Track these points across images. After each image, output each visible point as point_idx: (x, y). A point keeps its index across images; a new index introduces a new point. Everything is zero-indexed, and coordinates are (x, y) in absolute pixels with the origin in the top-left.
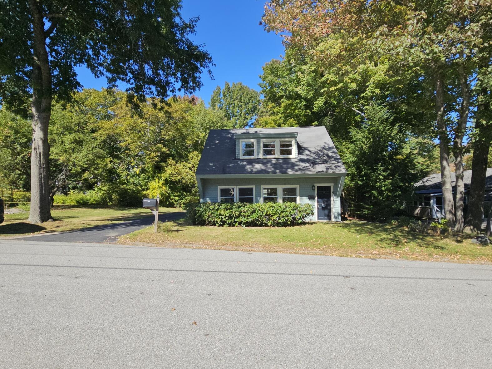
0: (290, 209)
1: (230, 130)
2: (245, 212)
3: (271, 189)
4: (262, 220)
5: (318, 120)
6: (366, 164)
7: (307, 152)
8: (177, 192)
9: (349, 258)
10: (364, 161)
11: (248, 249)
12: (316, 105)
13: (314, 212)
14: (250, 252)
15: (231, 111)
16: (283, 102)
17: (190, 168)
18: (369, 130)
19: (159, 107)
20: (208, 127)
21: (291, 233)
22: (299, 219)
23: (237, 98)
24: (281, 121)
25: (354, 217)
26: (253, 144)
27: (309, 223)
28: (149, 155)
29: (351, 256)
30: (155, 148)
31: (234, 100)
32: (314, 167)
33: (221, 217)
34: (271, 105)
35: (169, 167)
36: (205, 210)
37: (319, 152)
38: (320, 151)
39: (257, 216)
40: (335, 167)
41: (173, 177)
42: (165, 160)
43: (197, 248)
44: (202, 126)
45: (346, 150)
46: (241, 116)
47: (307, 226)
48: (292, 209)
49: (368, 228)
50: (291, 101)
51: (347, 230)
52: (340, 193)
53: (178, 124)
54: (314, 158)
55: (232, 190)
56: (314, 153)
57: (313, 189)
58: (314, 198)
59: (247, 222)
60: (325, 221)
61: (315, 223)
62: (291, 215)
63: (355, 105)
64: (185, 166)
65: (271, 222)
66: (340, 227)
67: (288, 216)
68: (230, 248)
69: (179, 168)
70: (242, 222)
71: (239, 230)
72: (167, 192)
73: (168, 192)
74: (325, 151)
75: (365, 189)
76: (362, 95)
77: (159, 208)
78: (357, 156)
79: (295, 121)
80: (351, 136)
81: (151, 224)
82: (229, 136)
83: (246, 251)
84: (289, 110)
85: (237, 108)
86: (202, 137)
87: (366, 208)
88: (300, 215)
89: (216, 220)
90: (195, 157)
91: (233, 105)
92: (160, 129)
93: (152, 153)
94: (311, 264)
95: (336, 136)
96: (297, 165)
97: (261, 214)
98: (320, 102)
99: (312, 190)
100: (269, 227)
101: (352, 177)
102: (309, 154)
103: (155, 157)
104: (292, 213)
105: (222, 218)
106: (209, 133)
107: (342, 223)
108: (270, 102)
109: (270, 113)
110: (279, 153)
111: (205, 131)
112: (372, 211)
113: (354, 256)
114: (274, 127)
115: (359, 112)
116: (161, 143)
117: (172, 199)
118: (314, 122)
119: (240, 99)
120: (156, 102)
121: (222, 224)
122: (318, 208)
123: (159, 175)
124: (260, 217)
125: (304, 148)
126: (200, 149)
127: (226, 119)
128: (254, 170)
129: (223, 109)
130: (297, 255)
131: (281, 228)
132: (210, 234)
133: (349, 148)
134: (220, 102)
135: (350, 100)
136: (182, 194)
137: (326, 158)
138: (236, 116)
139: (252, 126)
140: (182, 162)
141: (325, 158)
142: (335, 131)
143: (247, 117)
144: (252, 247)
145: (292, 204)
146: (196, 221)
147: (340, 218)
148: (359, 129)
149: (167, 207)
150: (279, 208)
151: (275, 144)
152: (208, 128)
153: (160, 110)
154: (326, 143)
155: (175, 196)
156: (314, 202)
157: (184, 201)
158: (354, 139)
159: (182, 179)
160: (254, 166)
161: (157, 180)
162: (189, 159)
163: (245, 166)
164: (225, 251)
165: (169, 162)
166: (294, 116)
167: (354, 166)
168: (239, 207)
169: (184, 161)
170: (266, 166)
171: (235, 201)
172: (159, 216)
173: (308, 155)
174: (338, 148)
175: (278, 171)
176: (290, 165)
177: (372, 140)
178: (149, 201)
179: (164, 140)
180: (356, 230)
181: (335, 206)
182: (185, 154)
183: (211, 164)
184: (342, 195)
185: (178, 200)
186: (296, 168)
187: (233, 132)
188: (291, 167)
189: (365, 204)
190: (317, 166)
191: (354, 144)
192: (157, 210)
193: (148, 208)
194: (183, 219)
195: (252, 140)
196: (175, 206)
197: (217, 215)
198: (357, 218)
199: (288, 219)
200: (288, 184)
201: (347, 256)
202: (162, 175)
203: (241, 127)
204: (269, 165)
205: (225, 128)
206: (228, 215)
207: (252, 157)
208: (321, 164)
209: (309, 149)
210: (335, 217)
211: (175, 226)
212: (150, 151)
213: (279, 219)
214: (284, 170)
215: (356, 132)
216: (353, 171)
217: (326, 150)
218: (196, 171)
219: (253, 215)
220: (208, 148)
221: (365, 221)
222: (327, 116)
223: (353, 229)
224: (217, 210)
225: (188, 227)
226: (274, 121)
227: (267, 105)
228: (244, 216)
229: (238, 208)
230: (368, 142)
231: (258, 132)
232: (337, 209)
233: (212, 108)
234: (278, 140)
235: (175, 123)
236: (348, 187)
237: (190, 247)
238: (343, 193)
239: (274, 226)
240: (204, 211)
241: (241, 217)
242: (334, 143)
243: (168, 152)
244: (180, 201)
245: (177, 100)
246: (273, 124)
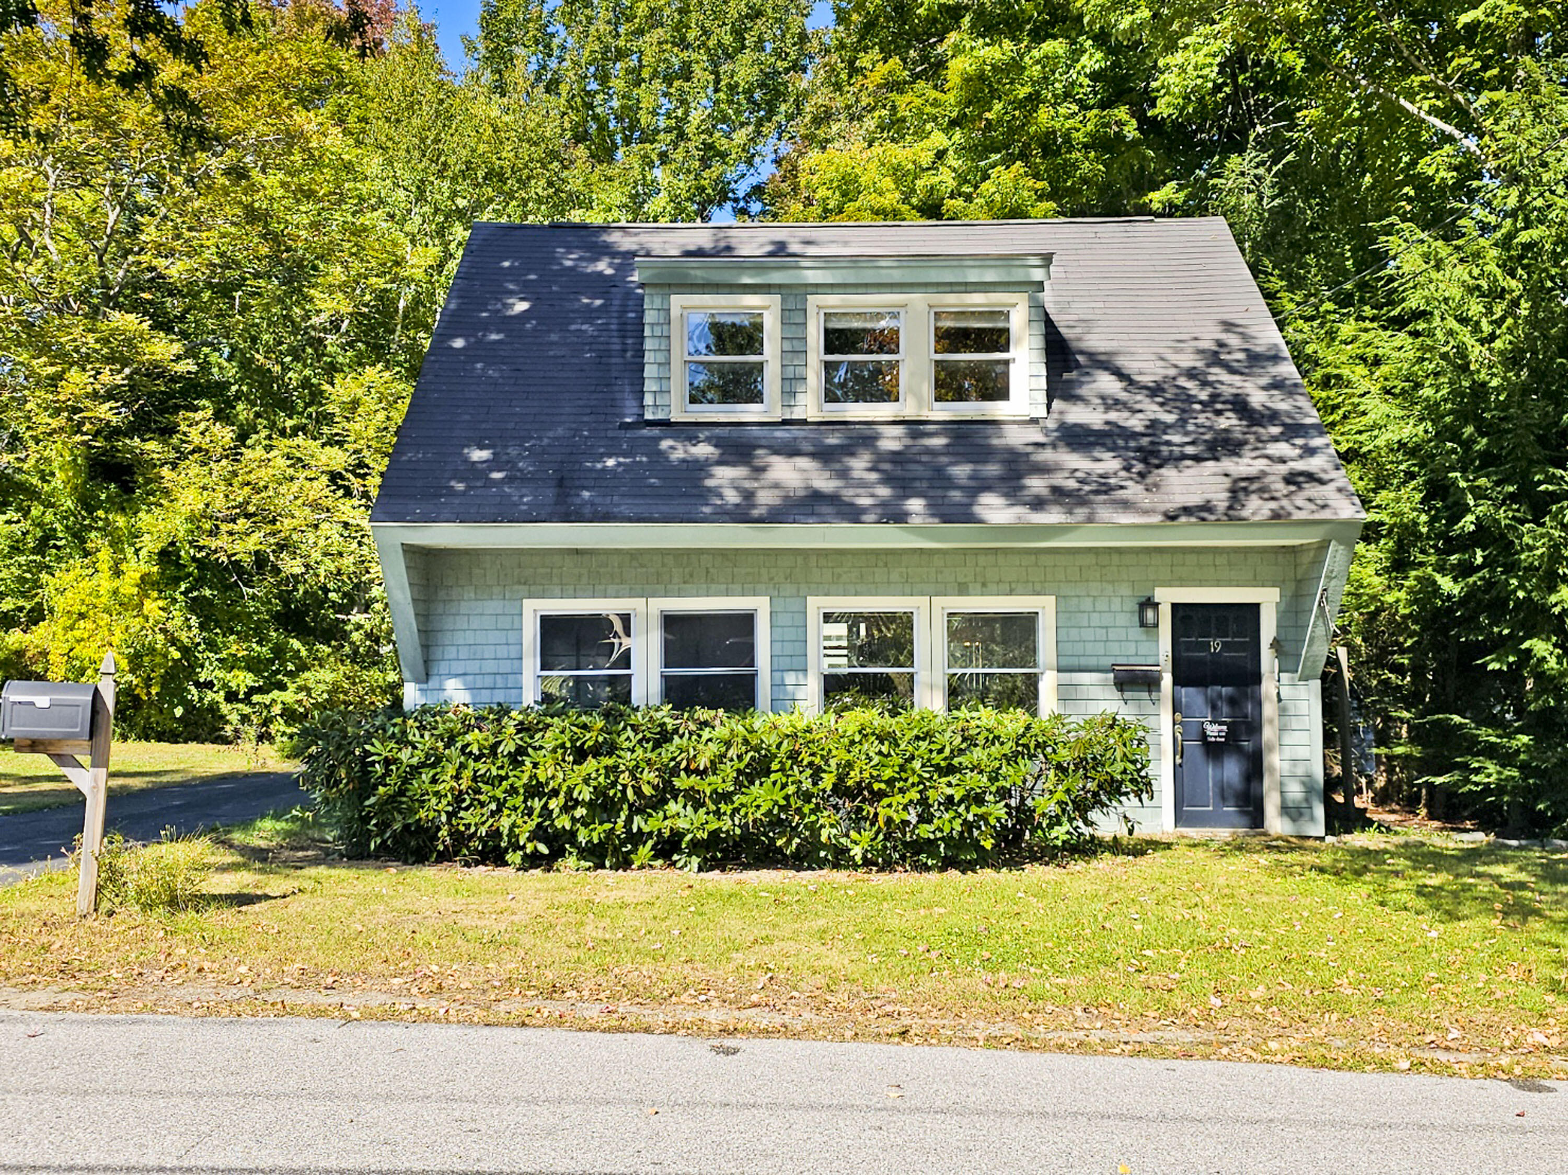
0: (995, 750)
1: (605, 228)
2: (702, 773)
3: (873, 620)
4: (811, 827)
5: (1183, 175)
6: (1488, 460)
7: (1107, 383)
8: (243, 637)
9: (1370, 1079)
10: (1472, 441)
11: (715, 1016)
12: (1170, 78)
13: (1151, 770)
14: (729, 1042)
15: (616, 104)
16: (958, 50)
17: (334, 477)
18: (1506, 243)
19: (117, 63)
20: (461, 203)
21: (1001, 908)
22: (1056, 821)
23: (654, 19)
24: (946, 179)
25: (1410, 804)
26: (759, 327)
27: (1115, 847)
28: (54, 381)
29: (1384, 1066)
30: (91, 339)
31: (640, 32)
32: (1150, 480)
33: (537, 804)
34: (882, 69)
35: (192, 468)
36: (435, 761)
37: (1183, 382)
38: (1191, 374)
39: (779, 797)
40: (1291, 479)
41: (214, 533)
42: (163, 420)
43: (369, 1016)
44: (421, 198)
45: (1361, 370)
46: (682, 136)
47: (1105, 863)
48: (1006, 749)
49: (1496, 878)
50: (1007, 44)
51: (1365, 889)
52: (1322, 650)
53: (255, 174)
54: (1154, 424)
55: (618, 626)
56: (1155, 391)
57: (1143, 624)
58: (1149, 682)
59: (714, 834)
60: (1224, 834)
61: (1155, 845)
62: (1004, 793)
63: (1416, 80)
64: (298, 462)
65: (867, 835)
66: (1322, 870)
67: (979, 800)
68: (593, 1012)
69: (263, 475)
70: (677, 836)
71: (656, 889)
72: (174, 641)
73: (184, 637)
74: (1225, 377)
75: (1480, 629)
76: (1465, 19)
77: (116, 746)
78: (1432, 411)
79: (1037, 176)
80: (1391, 279)
81: (58, 855)
82: (603, 266)
83: (697, 1030)
84: (998, 106)
85: (657, 85)
86: (419, 274)
87: (1491, 752)
88: (1060, 795)
89: (505, 823)
90: (370, 403)
91: (633, 62)
92: (131, 209)
93: (74, 375)
94: (1122, 1117)
95: (1295, 283)
96: (1043, 470)
97: (807, 785)
98: (1201, 59)
99: (1137, 633)
100: (860, 873)
101: (1401, 547)
102: (1123, 396)
103: (95, 395)
104: (1011, 776)
105: (546, 812)
106: (469, 247)
107: (1335, 849)
108: (875, 54)
109: (870, 123)
110: (927, 389)
111: (441, 232)
112: (1523, 767)
113: (1405, 1065)
114: (896, 214)
115: (1449, 129)
116: (134, 307)
117: (209, 685)
118: (1156, 187)
119: (681, 27)
120: (99, 29)
121: (543, 849)
122: (1179, 750)
123: (120, 521)
124: (796, 803)
125: (1090, 355)
126: (407, 349)
127: (581, 151)
128: (766, 498)
129: (564, 88)
130: (1034, 1056)
131: (934, 876)
132: (464, 921)
133: (1377, 362)
134: (544, 41)
135: (1388, 45)
136: (279, 651)
137: (1228, 421)
138: (649, 137)
139: (755, 207)
140: (283, 433)
141: (1223, 423)
142: (1292, 244)
143: (723, 144)
144: (738, 1003)
145: (1006, 718)
146: (369, 835)
147: (1319, 811)
148: (1446, 239)
149: (173, 738)
150: (924, 745)
151: (900, 324)
152: (460, 214)
153: (127, 81)
154: (1228, 326)
155: (230, 664)
156: (1149, 708)
157: (289, 696)
158: (1414, 301)
159: (282, 547)
160: (763, 469)
161: (105, 555)
162: (328, 418)
163: (699, 468)
164: (560, 1033)
165: (195, 436)
166: (1026, 146)
167: (1411, 476)
168: (664, 737)
169: (295, 431)
170: (844, 474)
171: (635, 702)
172: (114, 798)
173: (1114, 404)
174: (1308, 359)
175: (915, 505)
176: (993, 469)
177: (1524, 309)
178: (42, 701)
179: (159, 282)
180: (1421, 891)
181: (1288, 739)
182: (306, 383)
183: (479, 455)
184: (1333, 661)
185: (252, 691)
186: (1036, 485)
187: (625, 243)
188: (1002, 479)
189: (1479, 724)
190: (1168, 472)
191: (1415, 334)
192: (100, 760)
193: (34, 746)
194: (277, 817)
195: (752, 300)
196: (229, 730)
197: (513, 791)
198: (1431, 816)
199: (983, 817)
200: (985, 588)
201: (1358, 1062)
202: (144, 519)
203: (679, 213)
204: (859, 465)
205: (576, 216)
206: (586, 794)
207: (749, 412)
208: (1197, 459)
209: (1122, 362)
210: (1289, 811)
211: (224, 869)
212: (62, 357)
213: (925, 818)
214: (956, 495)
215: (1426, 258)
216: (1405, 507)
217: (1233, 371)
218: (374, 493)
219: (755, 789)
220: (459, 343)
221: (1480, 836)
222: (1241, 149)
223: (1400, 884)
224: (516, 759)
225: (312, 871)
226: (898, 173)
227: (854, 70)
228: (695, 800)
229: (657, 745)
230: (1499, 323)
231: (794, 248)
232: (1302, 753)
233: (488, 77)
234: (918, 300)
235: (238, 173)
236: (1374, 616)
237: (318, 1013)
238: (1342, 653)
239: (888, 866)
240: (423, 765)
241: (673, 807)
242: (1281, 325)
243: (187, 366)
244: (267, 698)
245: (247, 21)
246: (891, 199)
